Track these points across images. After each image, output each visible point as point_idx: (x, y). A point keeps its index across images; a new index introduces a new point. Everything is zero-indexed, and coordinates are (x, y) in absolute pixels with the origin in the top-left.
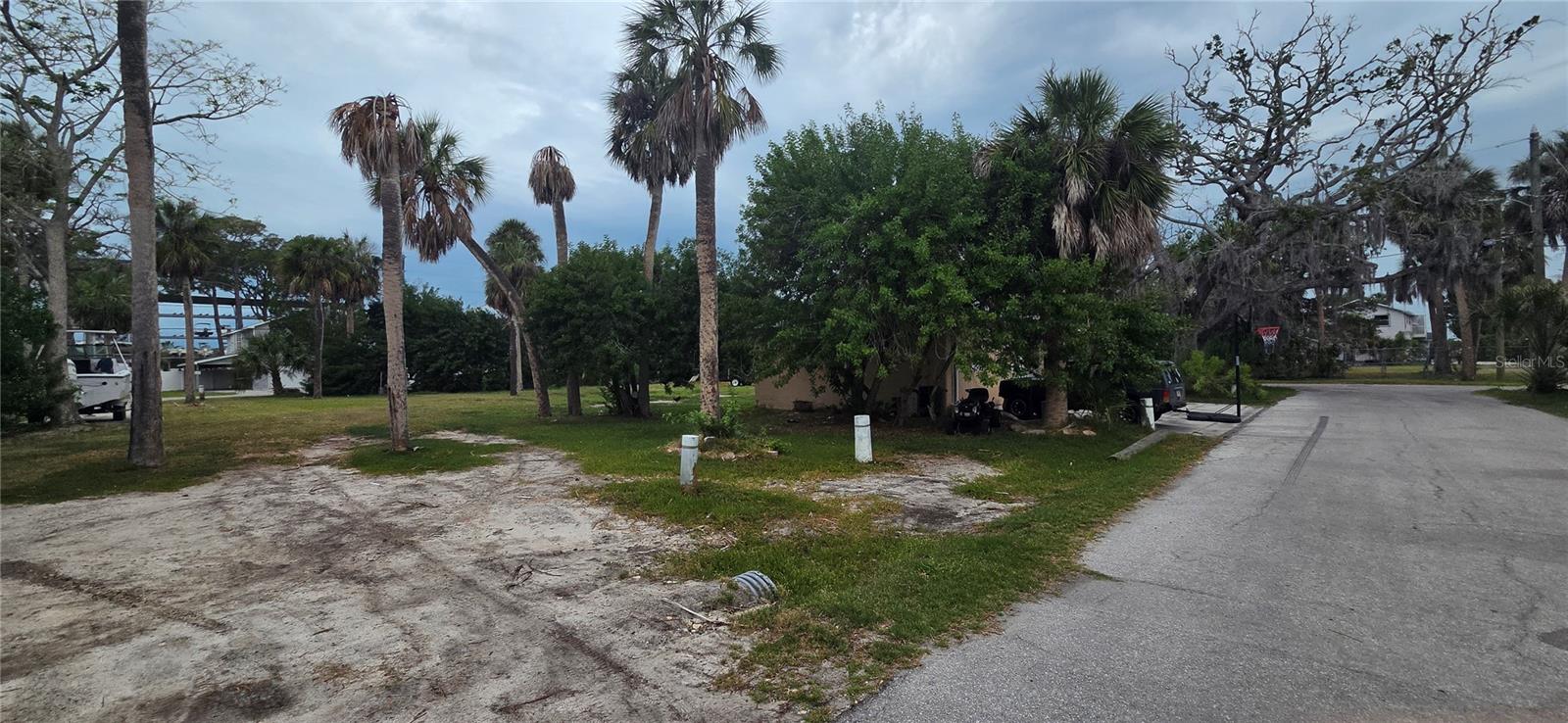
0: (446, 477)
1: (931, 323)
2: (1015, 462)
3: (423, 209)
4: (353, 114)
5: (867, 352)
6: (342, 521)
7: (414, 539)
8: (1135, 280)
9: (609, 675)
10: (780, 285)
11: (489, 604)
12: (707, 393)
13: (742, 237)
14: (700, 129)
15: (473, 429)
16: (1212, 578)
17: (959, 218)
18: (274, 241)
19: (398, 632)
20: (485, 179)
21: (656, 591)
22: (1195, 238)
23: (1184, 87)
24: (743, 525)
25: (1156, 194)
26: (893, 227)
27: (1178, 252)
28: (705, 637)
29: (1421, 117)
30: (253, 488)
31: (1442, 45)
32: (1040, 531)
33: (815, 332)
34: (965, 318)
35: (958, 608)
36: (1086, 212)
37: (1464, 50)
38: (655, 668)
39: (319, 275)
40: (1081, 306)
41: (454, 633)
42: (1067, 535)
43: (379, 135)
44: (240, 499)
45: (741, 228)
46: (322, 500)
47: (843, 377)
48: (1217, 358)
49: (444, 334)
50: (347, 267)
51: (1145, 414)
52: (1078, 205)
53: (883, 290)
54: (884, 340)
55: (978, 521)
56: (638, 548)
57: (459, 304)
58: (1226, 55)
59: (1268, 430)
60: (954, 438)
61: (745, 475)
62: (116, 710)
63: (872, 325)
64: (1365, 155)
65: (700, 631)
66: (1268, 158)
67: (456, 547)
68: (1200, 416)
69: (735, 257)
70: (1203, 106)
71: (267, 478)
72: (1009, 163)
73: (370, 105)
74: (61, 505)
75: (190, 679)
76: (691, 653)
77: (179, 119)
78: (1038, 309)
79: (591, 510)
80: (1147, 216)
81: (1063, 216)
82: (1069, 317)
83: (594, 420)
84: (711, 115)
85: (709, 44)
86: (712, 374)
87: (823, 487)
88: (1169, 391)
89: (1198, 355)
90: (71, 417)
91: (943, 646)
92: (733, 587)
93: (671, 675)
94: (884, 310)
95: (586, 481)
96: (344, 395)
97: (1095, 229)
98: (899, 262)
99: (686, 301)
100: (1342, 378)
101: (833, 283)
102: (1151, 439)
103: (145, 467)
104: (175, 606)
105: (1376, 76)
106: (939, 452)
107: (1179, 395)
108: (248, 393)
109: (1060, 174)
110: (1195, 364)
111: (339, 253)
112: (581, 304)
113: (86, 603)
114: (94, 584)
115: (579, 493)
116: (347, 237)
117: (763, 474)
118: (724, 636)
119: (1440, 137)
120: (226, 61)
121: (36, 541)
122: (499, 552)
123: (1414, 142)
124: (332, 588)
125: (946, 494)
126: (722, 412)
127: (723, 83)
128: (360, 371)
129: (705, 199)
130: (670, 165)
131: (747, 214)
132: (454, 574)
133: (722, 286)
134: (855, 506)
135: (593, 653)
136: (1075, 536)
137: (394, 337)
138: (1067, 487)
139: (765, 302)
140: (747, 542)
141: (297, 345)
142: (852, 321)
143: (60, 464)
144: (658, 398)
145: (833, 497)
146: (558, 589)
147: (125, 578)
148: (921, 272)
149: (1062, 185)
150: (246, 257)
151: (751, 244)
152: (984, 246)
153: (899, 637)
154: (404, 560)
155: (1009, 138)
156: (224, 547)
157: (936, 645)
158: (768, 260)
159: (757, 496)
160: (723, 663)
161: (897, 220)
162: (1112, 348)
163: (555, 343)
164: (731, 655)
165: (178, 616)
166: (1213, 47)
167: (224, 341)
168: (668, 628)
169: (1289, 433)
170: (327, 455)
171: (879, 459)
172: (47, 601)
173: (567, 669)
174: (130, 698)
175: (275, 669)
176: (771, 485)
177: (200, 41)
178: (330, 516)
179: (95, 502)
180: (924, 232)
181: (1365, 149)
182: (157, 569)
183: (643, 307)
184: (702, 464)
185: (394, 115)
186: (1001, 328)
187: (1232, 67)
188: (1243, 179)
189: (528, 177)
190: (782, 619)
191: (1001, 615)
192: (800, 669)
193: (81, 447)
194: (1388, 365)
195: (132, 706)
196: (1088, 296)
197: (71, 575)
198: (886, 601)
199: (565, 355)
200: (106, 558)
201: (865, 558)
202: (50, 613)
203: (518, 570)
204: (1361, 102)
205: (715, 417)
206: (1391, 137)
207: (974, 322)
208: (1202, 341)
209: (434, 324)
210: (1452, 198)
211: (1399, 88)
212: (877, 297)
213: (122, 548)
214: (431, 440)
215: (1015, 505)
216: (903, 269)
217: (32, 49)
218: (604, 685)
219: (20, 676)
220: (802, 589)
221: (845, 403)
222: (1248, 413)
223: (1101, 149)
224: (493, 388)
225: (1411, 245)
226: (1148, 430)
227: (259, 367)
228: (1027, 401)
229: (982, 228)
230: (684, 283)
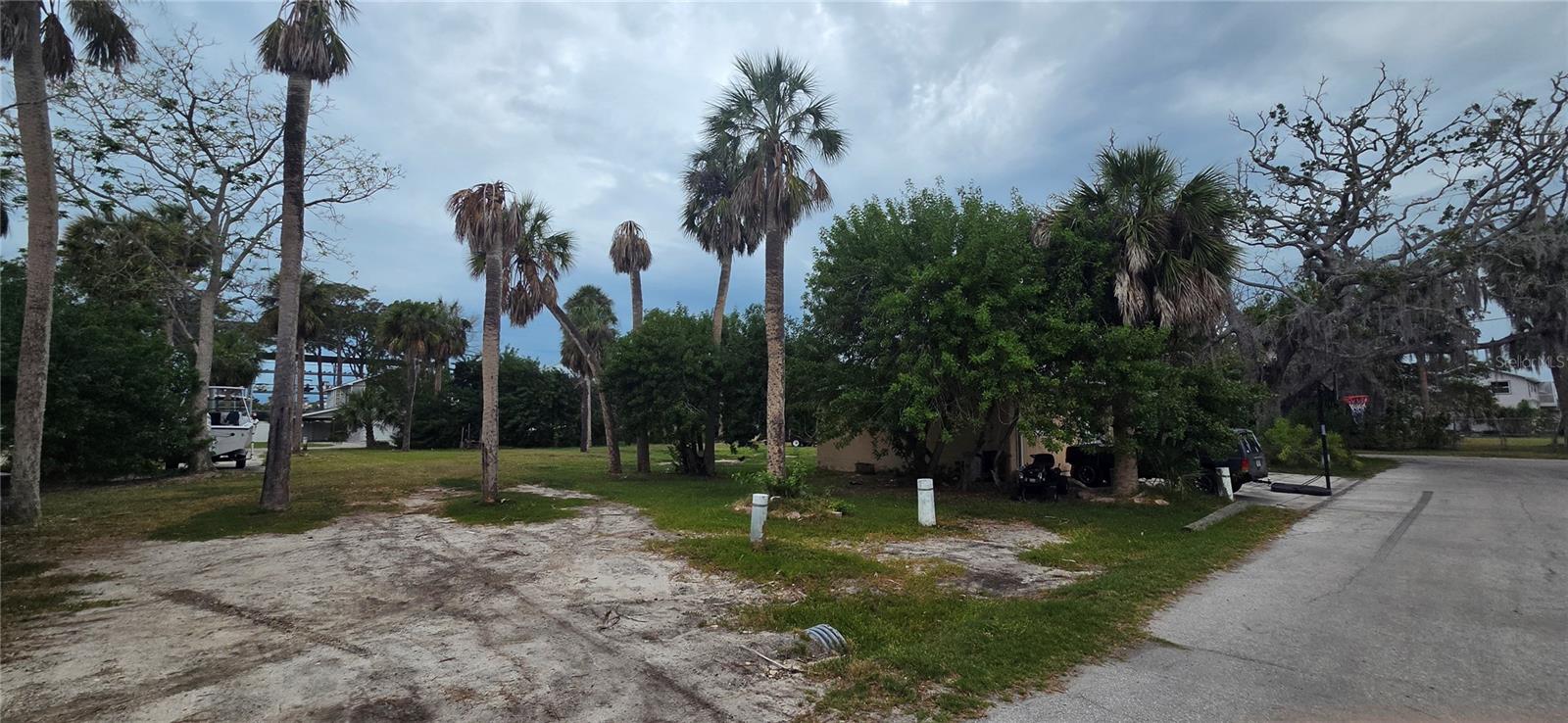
0: (532, 528)
1: (993, 388)
2: (1083, 529)
3: (516, 278)
4: (467, 198)
5: (931, 416)
6: (447, 565)
7: (511, 583)
8: (1208, 344)
9: (698, 709)
10: (843, 349)
11: (585, 643)
12: (774, 453)
13: (806, 303)
14: (770, 208)
15: (550, 484)
16: (1284, 650)
17: (1019, 287)
18: (375, 305)
19: (510, 663)
20: (570, 251)
21: (733, 639)
22: (1274, 300)
23: (1251, 152)
24: (812, 582)
25: (1222, 262)
26: (955, 294)
27: (1256, 315)
28: (781, 682)
29: (1513, 179)
30: (366, 533)
31: (1525, 110)
32: (1106, 598)
33: (878, 396)
34: (1028, 383)
35: (1022, 666)
36: (1149, 279)
37: (1559, 109)
38: (739, 707)
39: (416, 336)
40: (1148, 373)
41: (558, 667)
42: (1134, 604)
43: (487, 217)
44: (357, 542)
45: (806, 295)
46: (428, 546)
47: (906, 440)
48: (1303, 426)
49: (521, 392)
50: (437, 329)
51: (1222, 484)
52: (1139, 273)
53: (945, 356)
54: (946, 405)
55: (1043, 587)
56: (713, 600)
57: (536, 363)
58: (1293, 123)
59: (1361, 504)
60: (1019, 504)
61: (810, 535)
62: (292, 716)
63: (935, 390)
64: (1455, 216)
65: (777, 677)
66: (1345, 221)
67: (549, 592)
68: (1286, 488)
69: (800, 323)
70: (1274, 170)
71: (376, 524)
72: (1068, 234)
73: (481, 190)
74: (209, 542)
75: (346, 693)
76: (770, 695)
77: (315, 203)
78: (1102, 375)
79: (667, 563)
80: (1213, 283)
81: (1125, 284)
82: (1135, 384)
83: (661, 477)
84: (782, 194)
85: (780, 132)
86: (779, 435)
87: (887, 549)
88: (1247, 461)
89: (1282, 422)
90: (205, 465)
91: (1007, 700)
92: (804, 637)
93: (753, 713)
94: (946, 376)
95: (660, 536)
96: (429, 449)
97: (1159, 296)
98: (961, 329)
99: (752, 364)
100: (1454, 450)
101: (895, 347)
102: (1229, 510)
103: (273, 511)
104: (321, 632)
105: (1462, 136)
106: (1005, 518)
107: (1259, 464)
108: (344, 445)
109: (1120, 244)
110: (1280, 432)
111: (433, 317)
112: (654, 367)
113: (248, 627)
114: (251, 611)
115: (654, 547)
116: (441, 302)
117: (828, 534)
118: (799, 682)
119: (1535, 199)
120: (356, 152)
121: (196, 573)
122: (587, 598)
123: (1512, 203)
124: (447, 623)
125: (1012, 561)
126: (788, 473)
127: (792, 165)
128: (443, 427)
129: (774, 271)
130: (739, 236)
131: (812, 282)
132: (550, 616)
133: (789, 351)
134: (919, 569)
135: (680, 690)
136: (1144, 604)
137: (490, 397)
138: (1136, 557)
139: (830, 365)
140: (816, 599)
141: (390, 401)
142: (916, 386)
143: (202, 506)
144: (721, 457)
145: (897, 559)
146: (644, 633)
147: (276, 607)
148: (983, 339)
149: (1123, 254)
150: (350, 320)
151: (814, 310)
152: (1046, 314)
153: (964, 690)
154: (504, 603)
155: (1069, 208)
156: (352, 584)
157: (1000, 700)
158: (832, 326)
159: (824, 555)
160: (800, 705)
161: (958, 289)
162: (1182, 416)
163: (629, 403)
164: (807, 699)
165: (326, 641)
166: (1278, 115)
167: (325, 396)
168: (747, 672)
169: (1384, 507)
170: (424, 505)
171: (943, 523)
172: (218, 624)
173: (660, 703)
174: (301, 706)
175: (414, 689)
176: (837, 546)
177: (337, 136)
178: (436, 560)
179: (237, 541)
180: (984, 300)
181: (1455, 211)
182: (301, 602)
183: (712, 370)
184: (770, 522)
185: (501, 199)
186: (1065, 395)
187: (1300, 134)
188: (1320, 242)
189: (609, 249)
190: (853, 668)
191: (1064, 675)
192: (872, 714)
193: (215, 492)
194: (1508, 436)
195: (303, 713)
196: (1155, 364)
197: (231, 603)
198: (952, 657)
199: (639, 415)
200: (256, 590)
201: (930, 618)
202: (222, 634)
203: (607, 615)
204: (1447, 163)
205: (781, 477)
206: (1482, 198)
207: (1036, 387)
208: (1285, 408)
209: (513, 383)
210: (1560, 261)
211: (1484, 150)
212: (939, 362)
213: (266, 581)
214: (514, 493)
215: (1083, 573)
216: (964, 336)
217: (204, 147)
218: (694, 718)
219: (211, 684)
220: (870, 644)
221: (907, 466)
222: (1340, 486)
223: (1161, 220)
224: (564, 443)
225: (1517, 310)
226: (1226, 501)
227: (355, 421)
228: (1096, 468)
229: (1044, 296)
230: (750, 347)
